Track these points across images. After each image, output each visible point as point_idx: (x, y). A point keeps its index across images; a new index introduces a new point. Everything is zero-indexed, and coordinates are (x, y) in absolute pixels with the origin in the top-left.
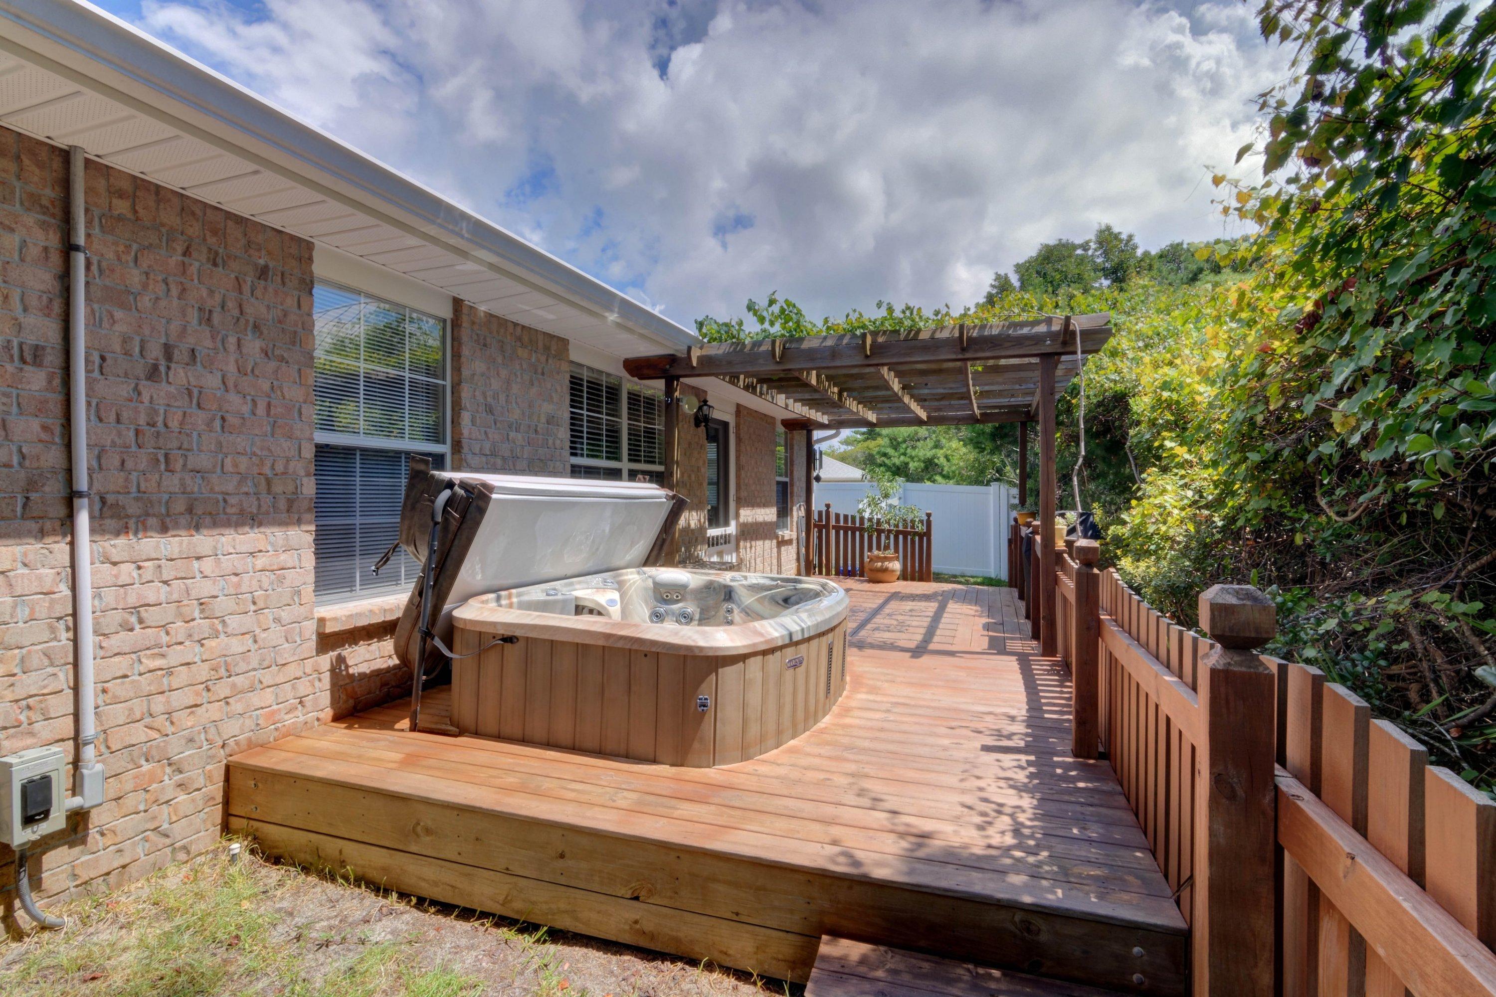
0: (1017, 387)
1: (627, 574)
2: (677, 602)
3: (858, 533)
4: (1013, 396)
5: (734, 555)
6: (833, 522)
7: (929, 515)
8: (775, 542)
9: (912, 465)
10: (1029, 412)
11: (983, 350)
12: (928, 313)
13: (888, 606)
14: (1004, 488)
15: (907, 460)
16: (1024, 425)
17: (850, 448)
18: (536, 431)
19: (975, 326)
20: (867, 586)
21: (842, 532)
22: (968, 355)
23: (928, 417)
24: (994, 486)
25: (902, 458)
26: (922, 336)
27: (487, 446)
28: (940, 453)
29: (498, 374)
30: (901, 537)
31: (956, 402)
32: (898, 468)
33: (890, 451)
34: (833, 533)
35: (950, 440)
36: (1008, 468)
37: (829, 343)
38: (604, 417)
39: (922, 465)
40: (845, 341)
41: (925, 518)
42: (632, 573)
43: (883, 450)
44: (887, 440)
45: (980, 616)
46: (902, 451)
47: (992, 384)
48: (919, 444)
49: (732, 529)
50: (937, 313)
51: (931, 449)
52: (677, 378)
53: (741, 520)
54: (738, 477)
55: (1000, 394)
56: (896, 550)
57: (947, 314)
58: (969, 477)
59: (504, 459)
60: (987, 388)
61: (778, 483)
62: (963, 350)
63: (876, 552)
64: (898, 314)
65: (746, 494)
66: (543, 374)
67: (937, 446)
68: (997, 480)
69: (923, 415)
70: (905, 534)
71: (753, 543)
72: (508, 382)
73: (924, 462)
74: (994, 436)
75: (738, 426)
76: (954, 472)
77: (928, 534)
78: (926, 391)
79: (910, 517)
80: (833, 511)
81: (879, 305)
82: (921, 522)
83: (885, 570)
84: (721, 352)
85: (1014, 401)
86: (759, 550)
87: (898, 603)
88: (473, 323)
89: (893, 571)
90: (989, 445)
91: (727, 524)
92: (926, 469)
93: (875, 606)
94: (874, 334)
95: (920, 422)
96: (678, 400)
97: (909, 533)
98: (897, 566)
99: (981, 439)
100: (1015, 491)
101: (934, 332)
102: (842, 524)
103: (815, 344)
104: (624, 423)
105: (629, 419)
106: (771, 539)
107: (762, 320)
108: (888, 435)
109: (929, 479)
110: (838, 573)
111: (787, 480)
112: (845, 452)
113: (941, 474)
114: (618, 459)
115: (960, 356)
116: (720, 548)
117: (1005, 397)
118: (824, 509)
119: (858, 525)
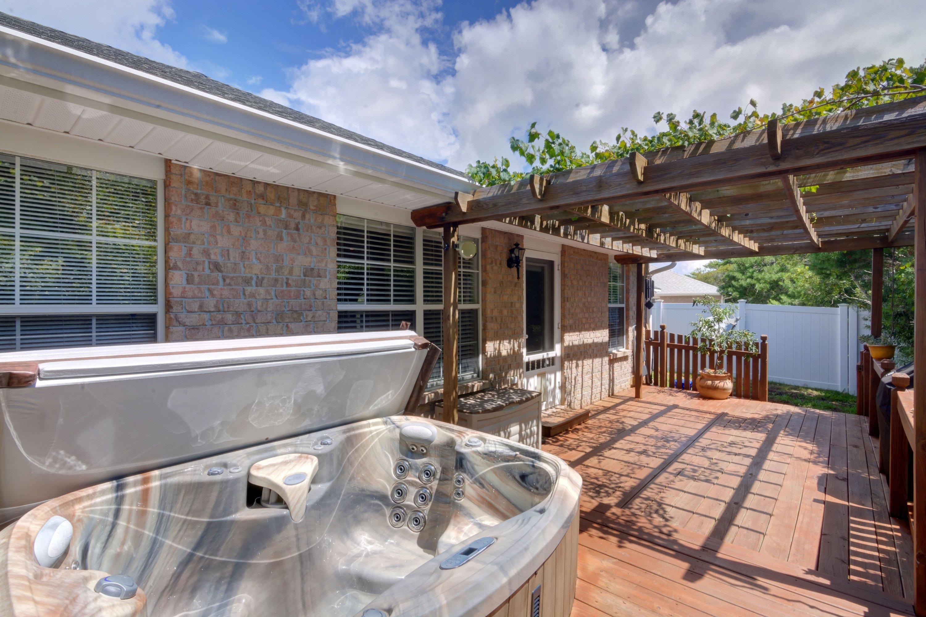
0: (871, 209)
1: (369, 425)
2: (423, 455)
3: (691, 352)
4: (864, 221)
5: (559, 374)
6: (667, 341)
7: (764, 339)
8: (606, 359)
9: (758, 287)
10: (886, 237)
11: (810, 155)
12: (724, 118)
13: (707, 435)
14: (853, 310)
15: (753, 282)
16: (879, 251)
17: (712, 270)
18: (287, 284)
19: (798, 125)
20: (696, 403)
21: (676, 350)
22: (784, 166)
23: (759, 248)
24: (841, 309)
25: (749, 280)
26: (714, 150)
27: (211, 303)
28: (785, 276)
29: (229, 232)
30: (734, 358)
31: (790, 232)
32: (745, 289)
33: (738, 275)
34: (668, 351)
35: (795, 265)
36: (858, 290)
37: (598, 173)
38: (392, 264)
39: (768, 286)
40: (615, 169)
41: (760, 341)
42: (375, 424)
43: (731, 274)
44: (735, 265)
45: (815, 463)
46: (749, 274)
47: (834, 208)
48: (765, 268)
49: (557, 351)
50: (736, 115)
51: (777, 272)
52: (456, 225)
53: (566, 344)
54: (563, 308)
55: (846, 219)
56: (730, 369)
57: (755, 114)
58: (816, 297)
59: (238, 314)
60: (826, 214)
61: (611, 310)
62: (777, 158)
63: (708, 370)
64: (684, 126)
65: (571, 322)
66: (297, 229)
67: (783, 269)
68: (845, 301)
69: (754, 246)
70: (739, 356)
71: (580, 362)
72: (245, 239)
73: (770, 283)
74: (841, 263)
75: (563, 264)
76: (799, 292)
77: (763, 356)
78: (748, 222)
79: (744, 340)
80: (667, 331)
81: (658, 118)
82: (757, 344)
83: (716, 388)
84: (490, 195)
85: (864, 226)
86: (587, 368)
87: (720, 430)
88: (189, 183)
89: (724, 389)
90: (836, 271)
91: (552, 348)
92: (772, 288)
93: (692, 433)
94: (650, 155)
95: (752, 253)
96: (455, 246)
97: (743, 354)
98: (729, 385)
99: (826, 265)
100: (867, 314)
101: (732, 143)
102: (676, 343)
103: (582, 175)
104: (419, 268)
105: (425, 264)
106: (601, 356)
107: (531, 158)
108: (736, 262)
109: (775, 298)
110: (672, 386)
111: (623, 305)
112: (708, 273)
113: (786, 294)
114: (412, 301)
115: (772, 168)
116: (541, 370)
117: (854, 223)
118: (659, 330)
119: (691, 344)
